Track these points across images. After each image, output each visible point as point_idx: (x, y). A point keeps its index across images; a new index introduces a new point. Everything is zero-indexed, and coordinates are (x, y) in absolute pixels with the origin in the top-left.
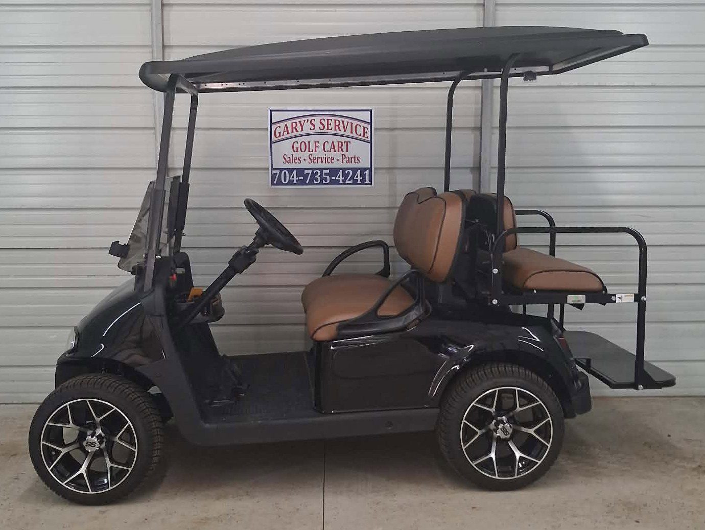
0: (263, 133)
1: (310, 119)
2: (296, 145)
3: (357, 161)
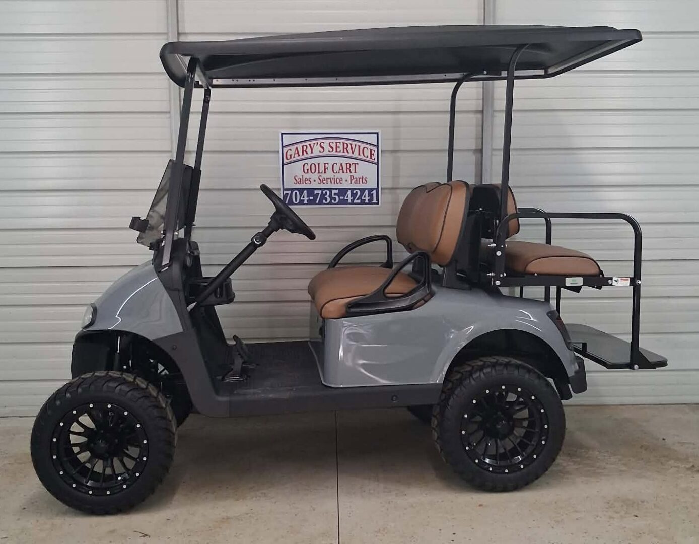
0: (275, 155)
1: (319, 141)
2: (306, 167)
3: (364, 181)
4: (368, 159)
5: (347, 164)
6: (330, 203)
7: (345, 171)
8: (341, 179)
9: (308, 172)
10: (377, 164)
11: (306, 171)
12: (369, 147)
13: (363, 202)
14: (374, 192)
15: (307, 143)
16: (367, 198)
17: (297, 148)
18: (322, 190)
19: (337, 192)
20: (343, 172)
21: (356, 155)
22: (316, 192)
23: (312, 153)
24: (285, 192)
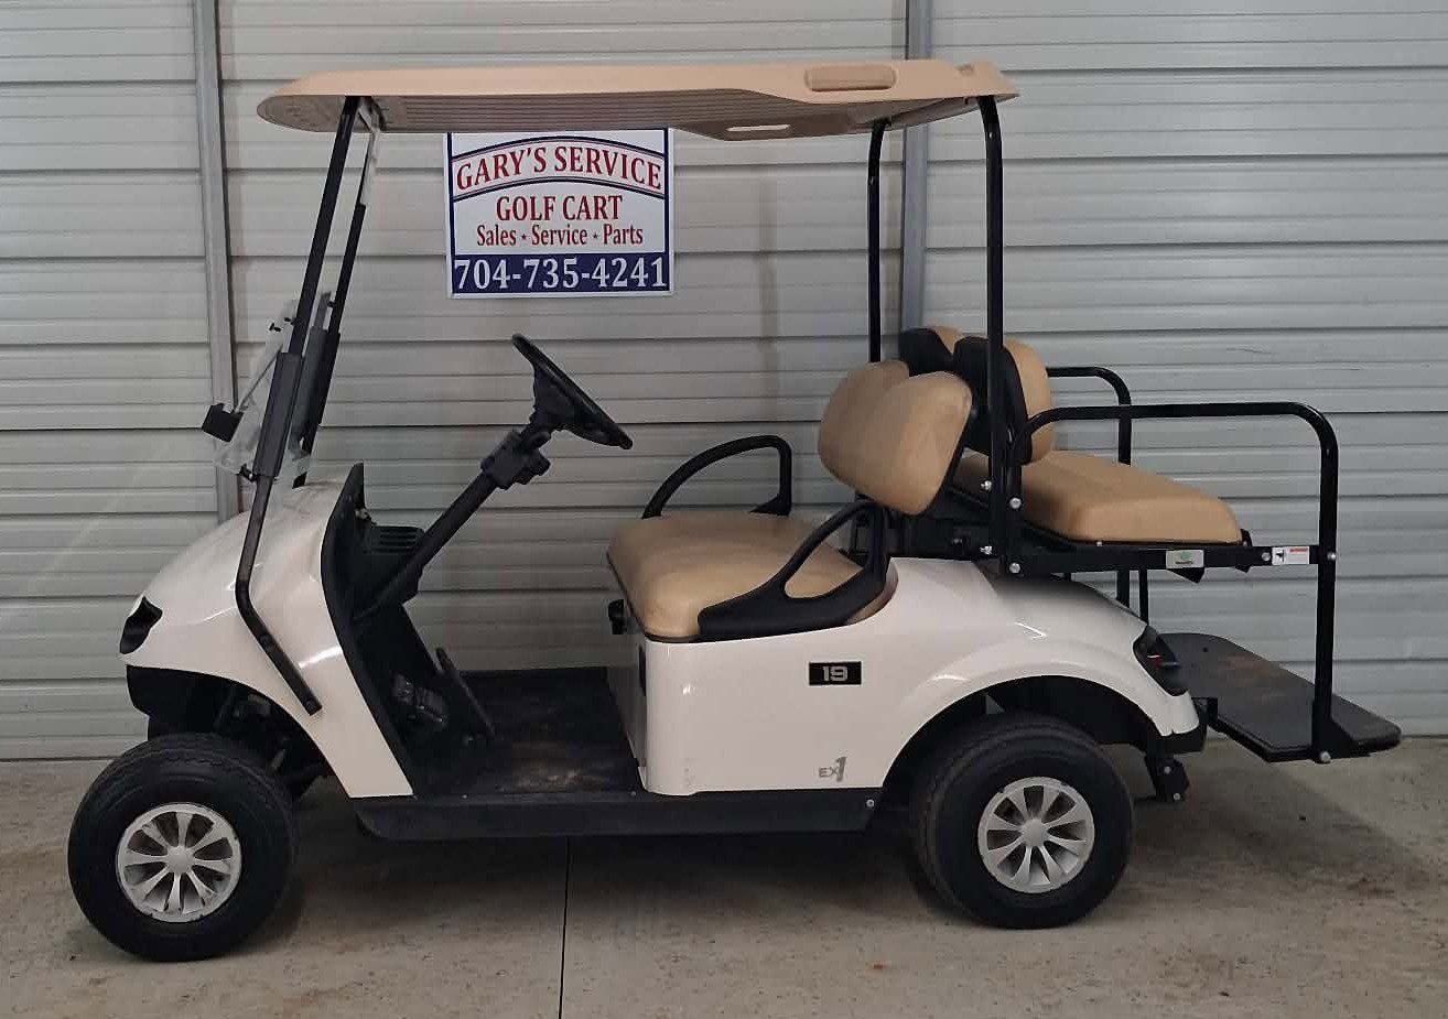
0: (432, 178)
1: (534, 146)
2: (506, 205)
3: (635, 238)
4: (645, 186)
5: (596, 198)
6: (560, 288)
7: (592, 214)
8: (583, 234)
9: (508, 218)
10: (666, 198)
11: (504, 216)
12: (648, 158)
13: (633, 285)
14: (658, 262)
15: (507, 151)
16: (642, 277)
17: (483, 162)
18: (542, 257)
19: (574, 261)
20: (588, 217)
21: (617, 177)
22: (527, 263)
23: (517, 172)
24: (458, 263)
